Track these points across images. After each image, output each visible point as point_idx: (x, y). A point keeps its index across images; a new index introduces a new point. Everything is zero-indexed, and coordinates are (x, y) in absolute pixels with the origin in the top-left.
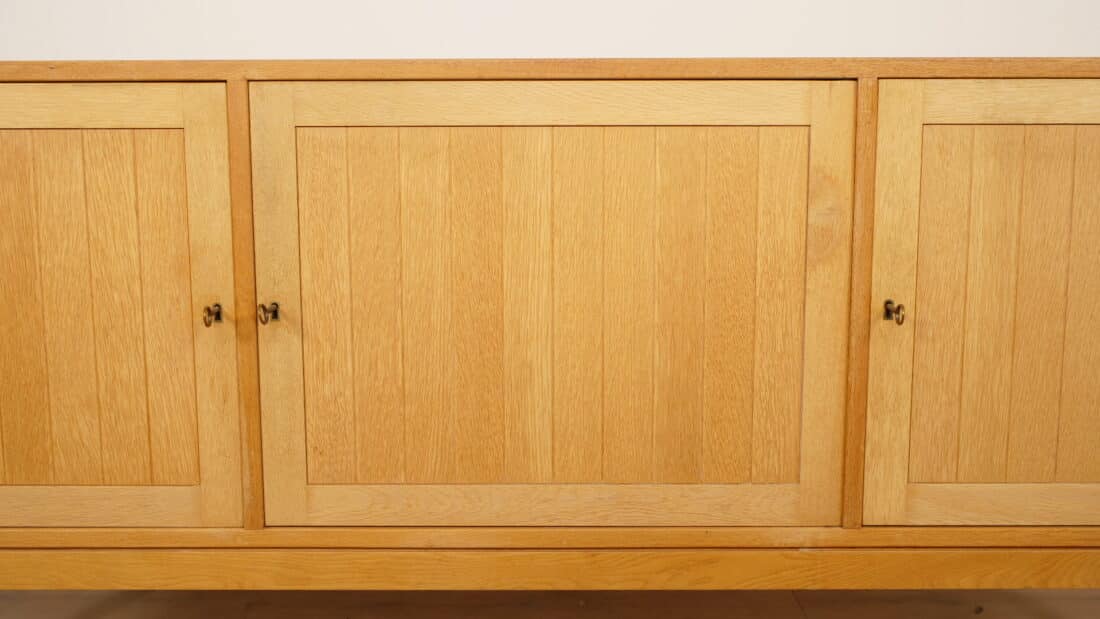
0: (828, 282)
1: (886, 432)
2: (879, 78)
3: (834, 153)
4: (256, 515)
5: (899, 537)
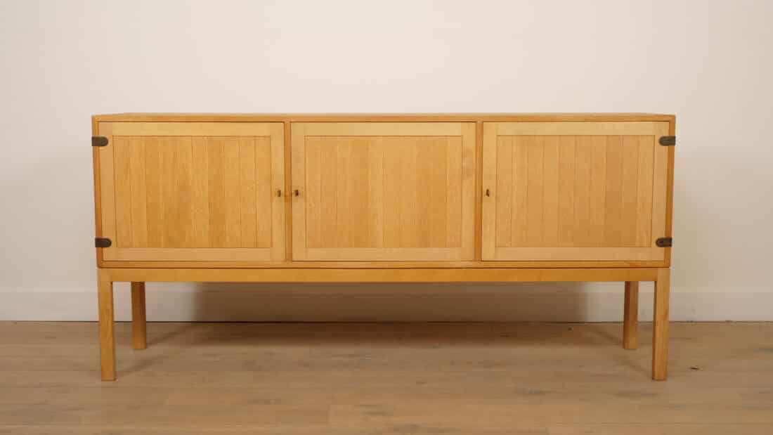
0: (469, 184)
1: (488, 230)
2: (483, 122)
3: (470, 144)
4: (289, 257)
5: (493, 265)
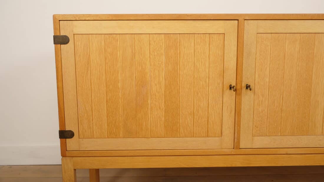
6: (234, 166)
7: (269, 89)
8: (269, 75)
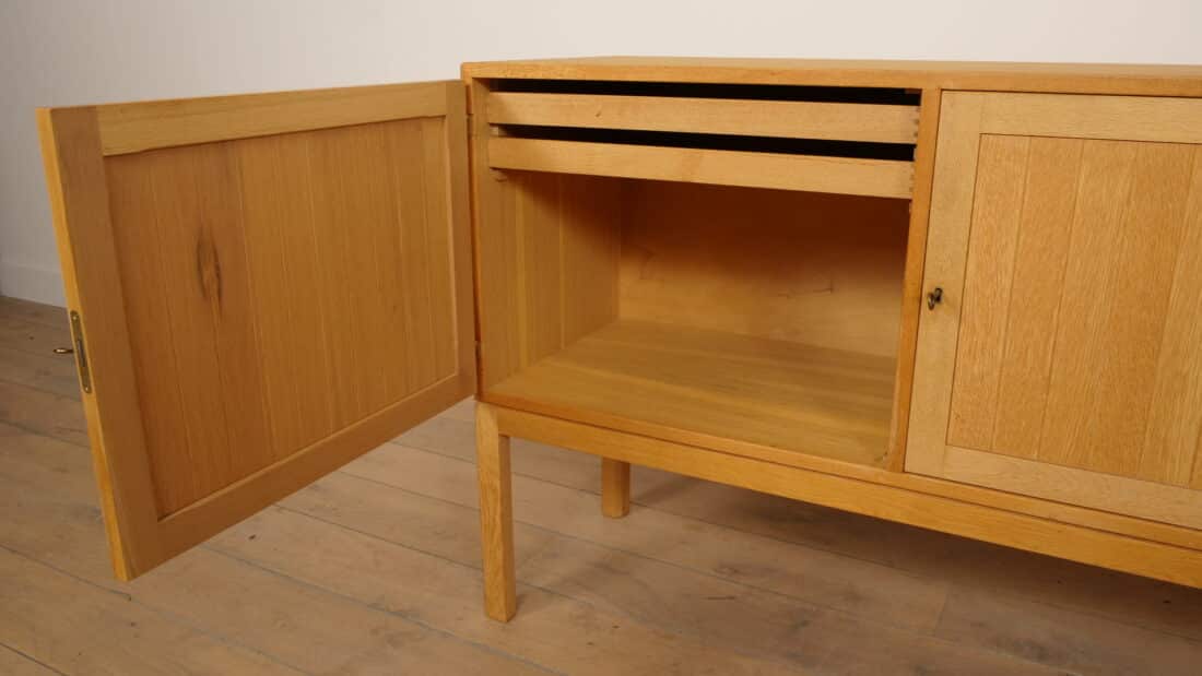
4: (897, 461)
6: (883, 515)
7: (1009, 310)
8: (1015, 267)
